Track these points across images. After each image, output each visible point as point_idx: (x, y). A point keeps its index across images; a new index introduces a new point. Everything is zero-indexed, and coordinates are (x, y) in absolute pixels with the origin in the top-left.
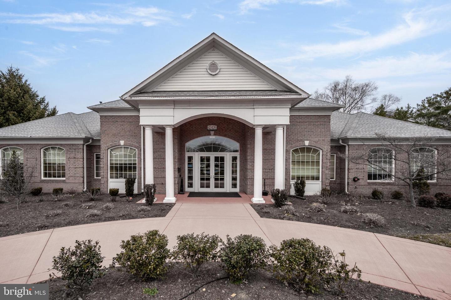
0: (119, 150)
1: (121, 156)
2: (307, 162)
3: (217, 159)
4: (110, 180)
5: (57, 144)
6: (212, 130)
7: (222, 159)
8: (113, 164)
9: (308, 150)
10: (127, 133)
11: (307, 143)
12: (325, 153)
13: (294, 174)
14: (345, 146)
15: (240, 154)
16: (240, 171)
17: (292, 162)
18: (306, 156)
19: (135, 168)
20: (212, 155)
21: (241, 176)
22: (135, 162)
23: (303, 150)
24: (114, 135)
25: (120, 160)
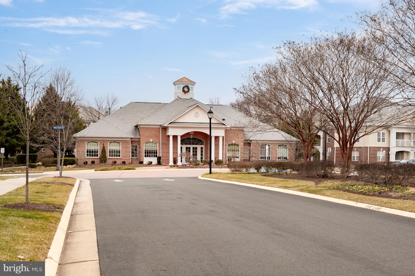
0: (150, 143)
1: (150, 146)
2: (234, 150)
3: (193, 148)
4: (145, 158)
5: (117, 140)
6: (192, 134)
7: (196, 148)
8: (146, 150)
9: (235, 145)
10: (154, 136)
11: (234, 142)
12: (241, 146)
13: (228, 155)
14: (251, 143)
15: (205, 146)
16: (205, 154)
17: (228, 150)
18: (233, 148)
19: (157, 152)
20: (191, 146)
21: (205, 157)
22: (156, 150)
23: (232, 144)
24: (147, 137)
25: (152, 149)
